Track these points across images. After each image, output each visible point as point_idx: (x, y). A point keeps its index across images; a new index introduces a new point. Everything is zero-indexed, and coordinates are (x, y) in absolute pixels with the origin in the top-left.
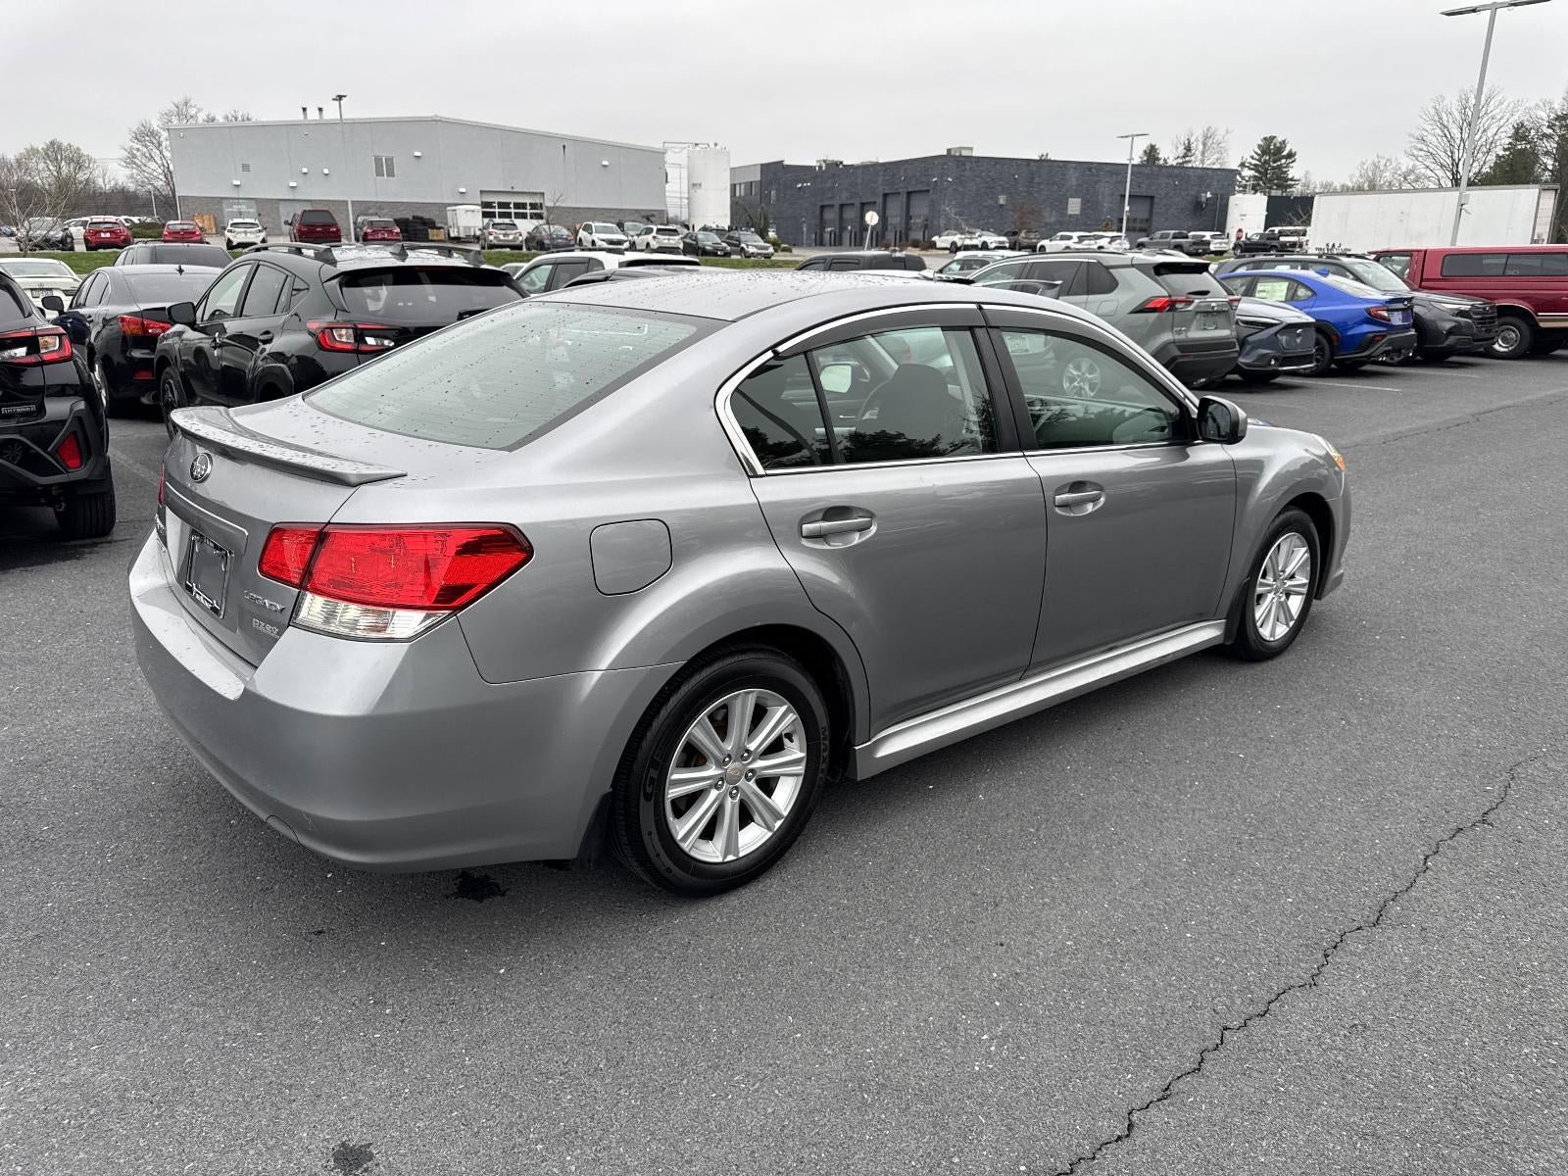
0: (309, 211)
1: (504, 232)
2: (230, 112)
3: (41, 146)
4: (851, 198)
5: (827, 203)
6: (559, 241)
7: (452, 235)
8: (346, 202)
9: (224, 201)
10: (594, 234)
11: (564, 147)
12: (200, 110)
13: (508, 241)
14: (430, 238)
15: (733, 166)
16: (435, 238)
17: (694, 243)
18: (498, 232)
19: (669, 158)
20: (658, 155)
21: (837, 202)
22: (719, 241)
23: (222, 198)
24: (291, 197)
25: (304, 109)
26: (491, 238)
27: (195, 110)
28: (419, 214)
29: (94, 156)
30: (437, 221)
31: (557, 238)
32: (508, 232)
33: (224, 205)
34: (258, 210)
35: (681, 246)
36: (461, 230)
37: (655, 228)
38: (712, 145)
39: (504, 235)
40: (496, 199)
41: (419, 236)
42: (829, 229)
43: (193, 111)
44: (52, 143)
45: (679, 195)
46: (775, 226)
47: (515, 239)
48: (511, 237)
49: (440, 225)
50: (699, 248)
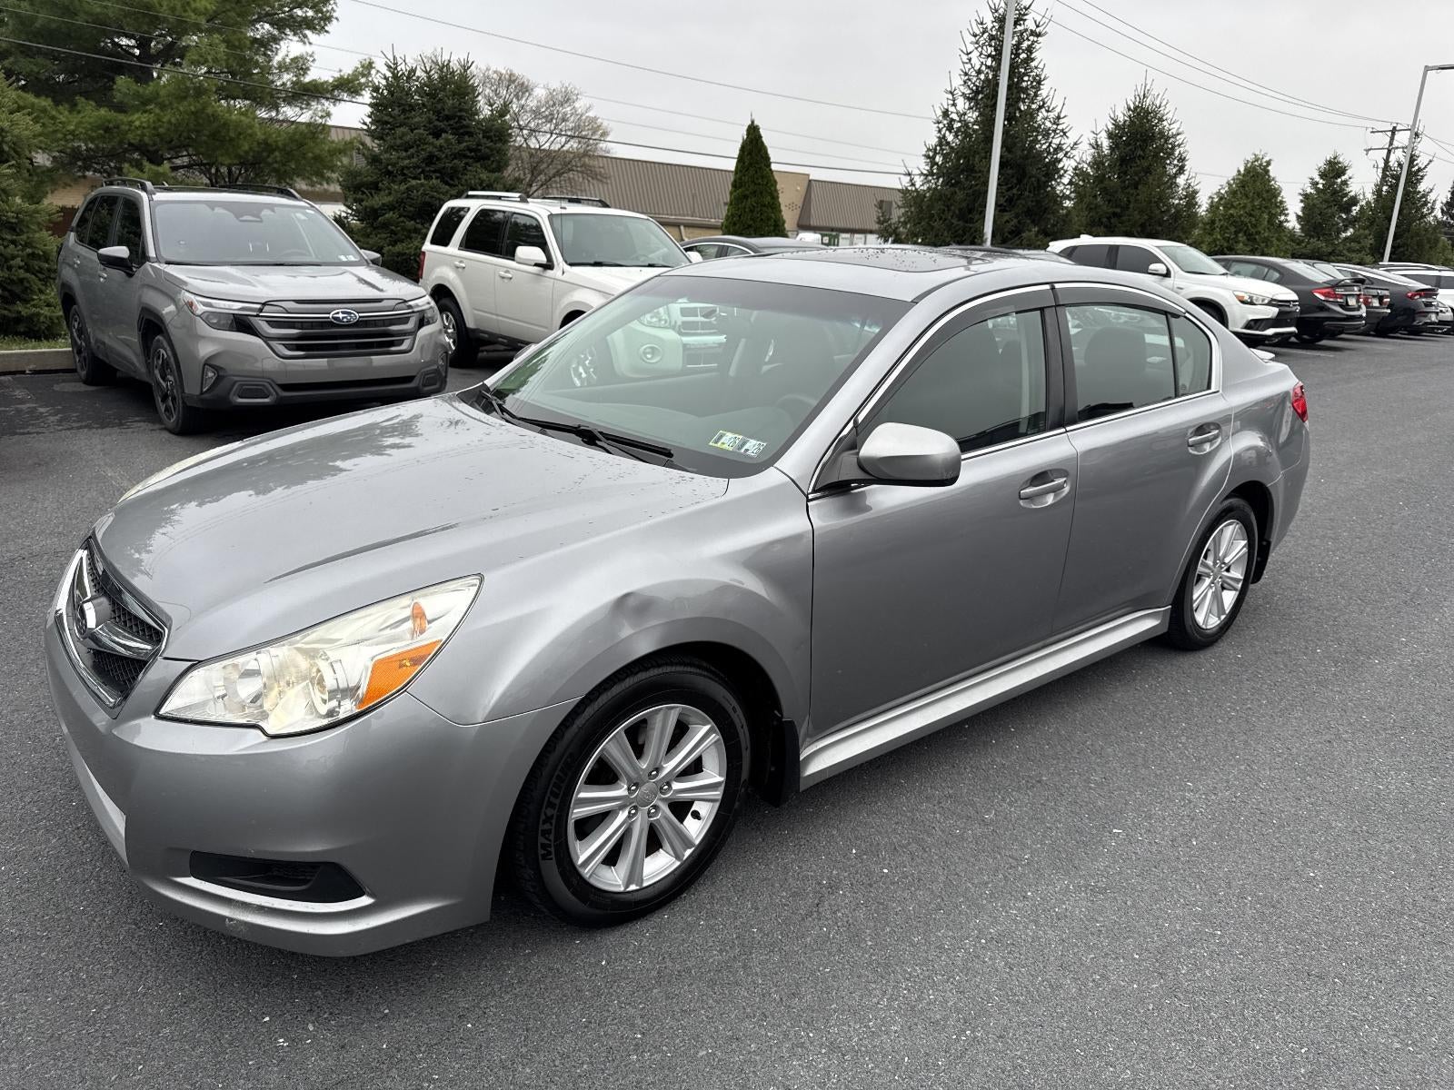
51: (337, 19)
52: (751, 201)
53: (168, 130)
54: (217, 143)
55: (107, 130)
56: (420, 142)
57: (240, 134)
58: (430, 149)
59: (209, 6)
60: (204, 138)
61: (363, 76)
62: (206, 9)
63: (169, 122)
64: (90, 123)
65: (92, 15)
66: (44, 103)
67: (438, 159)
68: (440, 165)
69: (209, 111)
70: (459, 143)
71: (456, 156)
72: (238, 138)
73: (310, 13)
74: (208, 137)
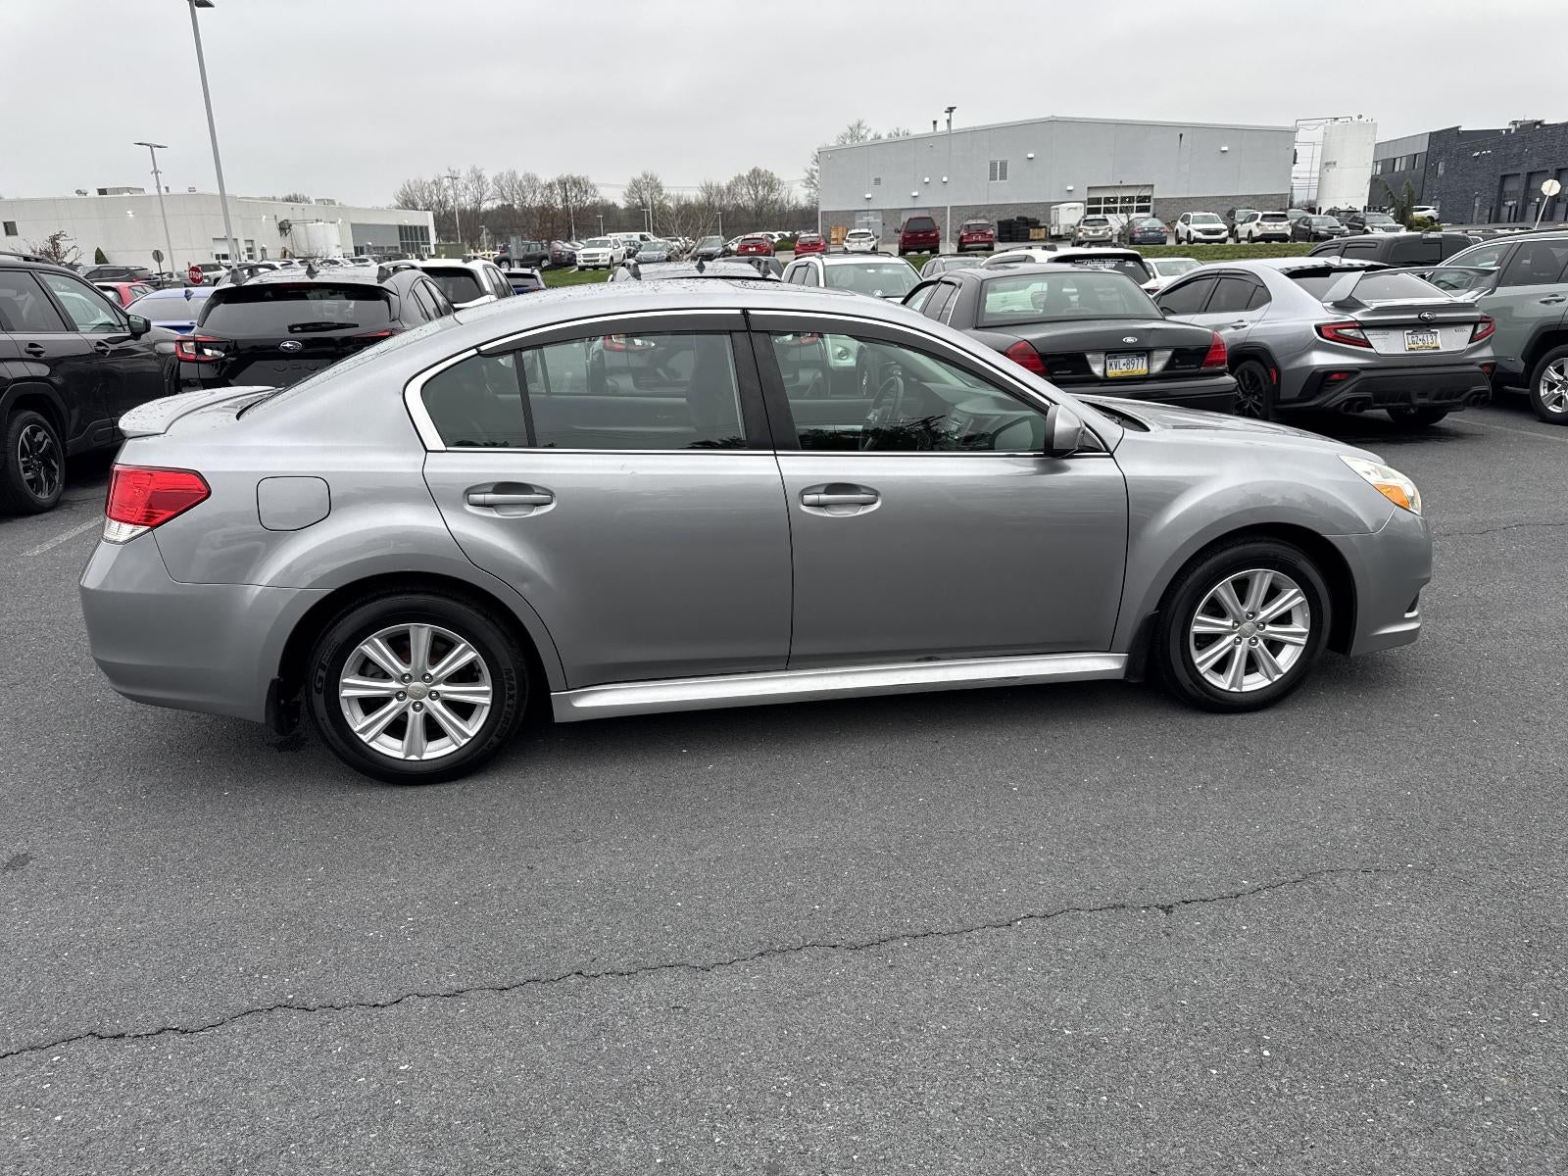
0: (915, 219)
1: (1093, 228)
2: (892, 129)
3: (745, 174)
4: (1545, 164)
5: (1510, 172)
6: (1150, 234)
7: (1053, 233)
8: (946, 208)
9: (857, 213)
10: (1191, 225)
11: (1181, 136)
12: (869, 131)
13: (1099, 236)
14: (1031, 237)
15: (1380, 139)
16: (1036, 237)
17: (1307, 227)
18: (1088, 228)
19: (1300, 136)
20: (1289, 134)
21: (1524, 170)
22: (1338, 225)
23: (856, 211)
24: (866, 208)
25: (935, 122)
26: (1081, 234)
27: (865, 131)
28: (1024, 214)
29: (783, 179)
30: (1042, 220)
31: (1149, 231)
32: (1098, 228)
33: (856, 217)
34: (883, 219)
35: (1289, 233)
36: (1062, 227)
37: (1260, 214)
38: (1355, 119)
39: (1094, 231)
40: (1103, 195)
41: (1020, 236)
42: (1510, 203)
43: (863, 132)
44: (754, 171)
45: (1308, 175)
46: (1438, 202)
47: (1105, 234)
48: (1101, 233)
49: (1043, 224)
50: (1312, 233)
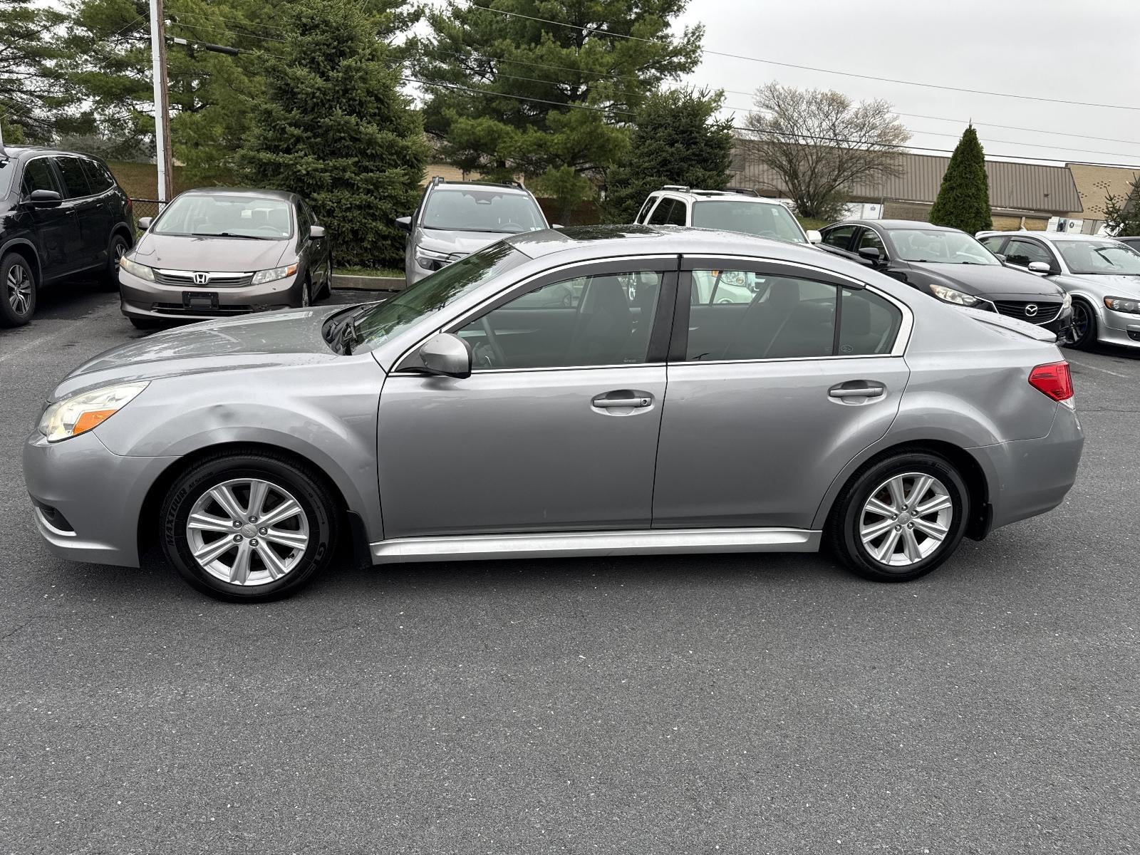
51: (701, 62)
52: (957, 192)
53: (573, 144)
54: (602, 153)
55: (540, 146)
56: (661, 149)
57: (616, 146)
58: (664, 154)
59: (610, 60)
60: (595, 150)
61: (715, 101)
62: (608, 62)
63: (574, 140)
64: (530, 141)
65: (542, 71)
66: (508, 128)
67: (670, 162)
68: (669, 167)
69: (599, 131)
70: (687, 150)
71: (683, 160)
72: (615, 149)
73: (683, 60)
74: (597, 148)
